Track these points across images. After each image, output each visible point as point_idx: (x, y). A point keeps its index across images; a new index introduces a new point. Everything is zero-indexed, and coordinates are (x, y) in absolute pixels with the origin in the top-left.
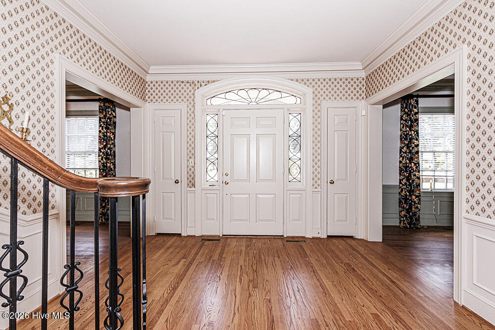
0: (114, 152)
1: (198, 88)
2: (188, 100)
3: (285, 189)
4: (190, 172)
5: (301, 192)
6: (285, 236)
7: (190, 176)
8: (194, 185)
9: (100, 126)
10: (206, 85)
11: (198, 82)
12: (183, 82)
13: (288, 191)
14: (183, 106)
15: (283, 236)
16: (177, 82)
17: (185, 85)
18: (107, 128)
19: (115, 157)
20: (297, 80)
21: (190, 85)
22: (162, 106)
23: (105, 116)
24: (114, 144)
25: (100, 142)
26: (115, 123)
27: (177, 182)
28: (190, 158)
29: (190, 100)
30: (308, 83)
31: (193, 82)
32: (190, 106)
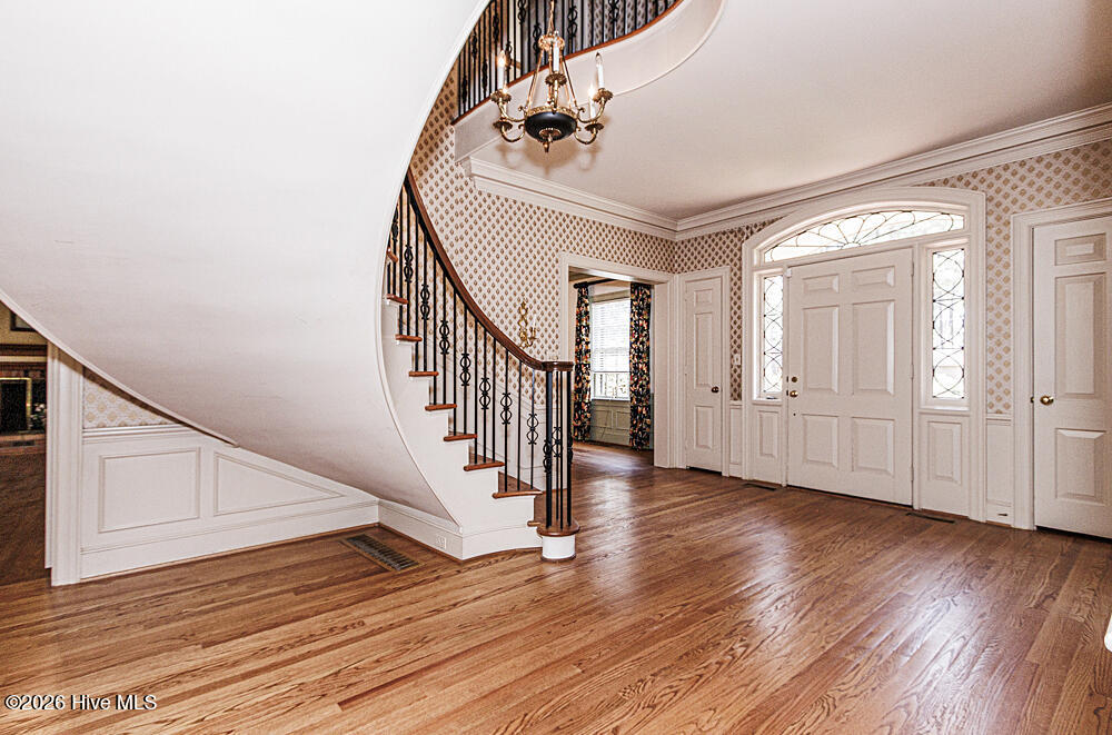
0: (648, 348)
1: (747, 238)
2: (732, 261)
3: (916, 411)
4: (735, 376)
5: (959, 419)
6: (916, 508)
7: (735, 381)
8: (740, 396)
9: (632, 311)
10: (759, 230)
11: (747, 228)
12: (724, 233)
13: (924, 416)
14: (724, 272)
15: (911, 507)
16: (717, 235)
17: (728, 237)
18: (639, 314)
19: (648, 355)
20: (946, 182)
21: (736, 236)
22: (697, 275)
23: (637, 297)
24: (647, 336)
25: (632, 335)
26: (649, 305)
27: (715, 390)
28: (735, 352)
29: (736, 260)
30: (974, 182)
31: (740, 230)
32: (735, 269)
